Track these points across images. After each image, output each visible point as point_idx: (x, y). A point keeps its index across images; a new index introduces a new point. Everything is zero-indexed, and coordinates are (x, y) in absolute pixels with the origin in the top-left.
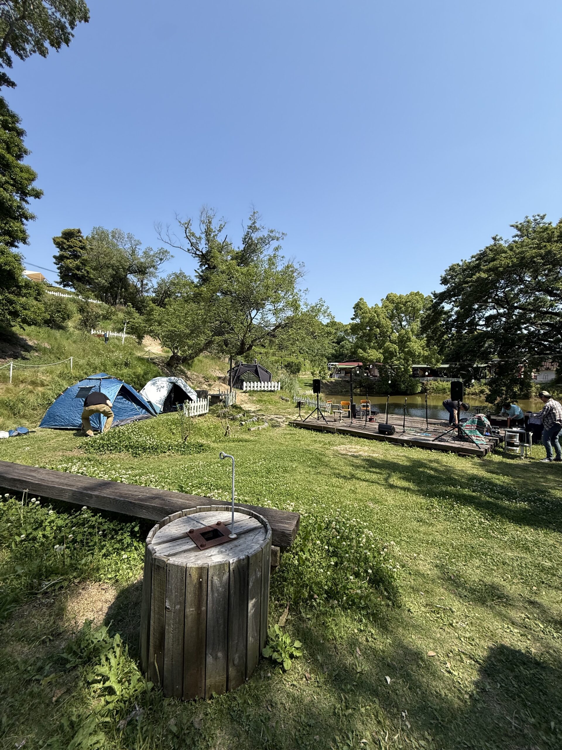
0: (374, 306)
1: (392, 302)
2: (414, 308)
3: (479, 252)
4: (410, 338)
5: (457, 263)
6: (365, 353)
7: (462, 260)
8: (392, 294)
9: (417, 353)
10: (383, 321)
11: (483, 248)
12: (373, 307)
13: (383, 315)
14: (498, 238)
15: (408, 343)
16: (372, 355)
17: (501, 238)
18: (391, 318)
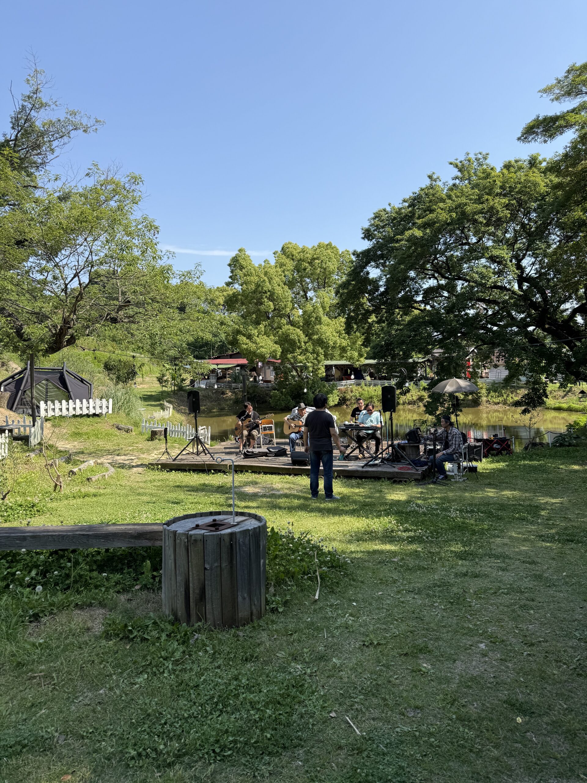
0: (263, 264)
1: (291, 257)
2: (325, 269)
3: (412, 195)
4: (320, 318)
5: (384, 208)
6: (250, 344)
7: (389, 205)
8: (290, 243)
9: (331, 343)
10: (279, 290)
11: (417, 190)
12: (260, 265)
13: (277, 279)
14: (435, 177)
15: (318, 327)
16: (262, 347)
17: (438, 178)
18: (291, 284)
